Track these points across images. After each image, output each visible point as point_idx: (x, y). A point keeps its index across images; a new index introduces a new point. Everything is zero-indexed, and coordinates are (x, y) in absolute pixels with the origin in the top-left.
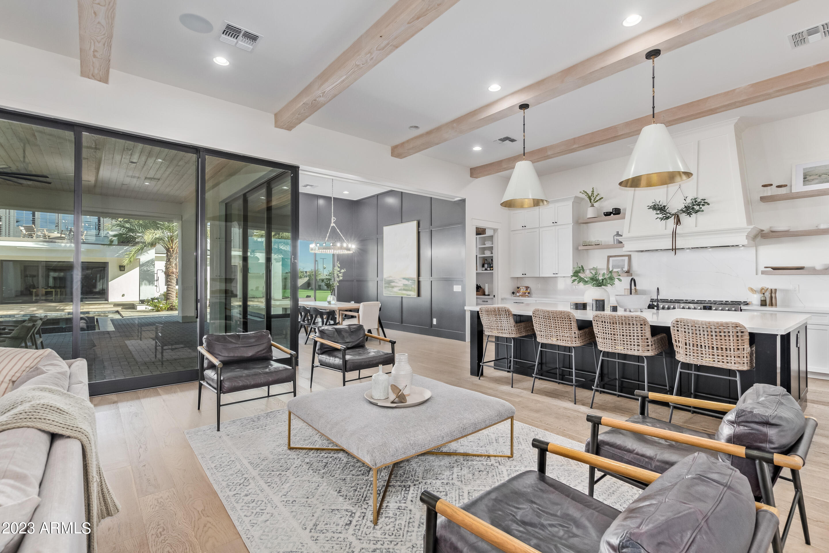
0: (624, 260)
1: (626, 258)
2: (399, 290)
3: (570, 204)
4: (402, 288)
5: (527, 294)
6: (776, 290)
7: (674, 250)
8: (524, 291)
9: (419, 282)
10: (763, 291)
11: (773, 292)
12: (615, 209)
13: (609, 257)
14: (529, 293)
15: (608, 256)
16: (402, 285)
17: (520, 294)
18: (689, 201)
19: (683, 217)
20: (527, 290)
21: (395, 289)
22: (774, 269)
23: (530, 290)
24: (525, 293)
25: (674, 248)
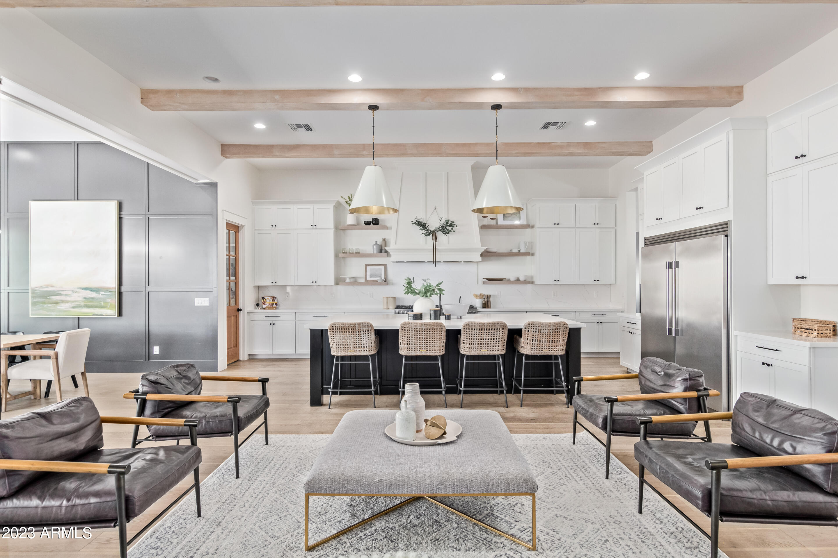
0: (381, 270)
1: (383, 268)
2: (74, 307)
3: (331, 207)
4: (82, 304)
5: (274, 306)
6: (490, 295)
7: (435, 262)
8: (271, 302)
9: (120, 294)
10: (481, 296)
11: (489, 296)
12: (375, 219)
13: (367, 266)
14: (276, 304)
15: (365, 265)
16: (81, 299)
17: (267, 305)
18: (443, 221)
19: (440, 234)
20: (273, 300)
21: (63, 307)
22: (489, 280)
23: (277, 301)
24: (272, 305)
25: (434, 261)
